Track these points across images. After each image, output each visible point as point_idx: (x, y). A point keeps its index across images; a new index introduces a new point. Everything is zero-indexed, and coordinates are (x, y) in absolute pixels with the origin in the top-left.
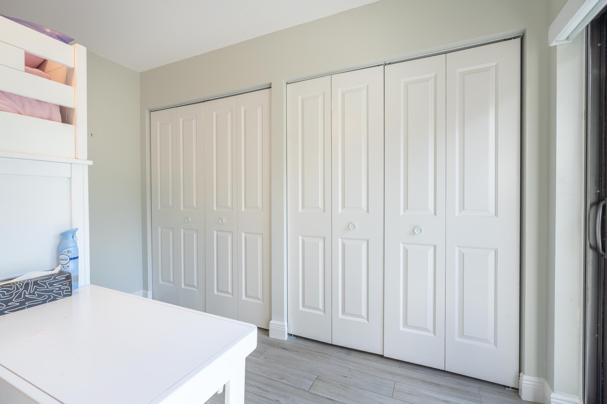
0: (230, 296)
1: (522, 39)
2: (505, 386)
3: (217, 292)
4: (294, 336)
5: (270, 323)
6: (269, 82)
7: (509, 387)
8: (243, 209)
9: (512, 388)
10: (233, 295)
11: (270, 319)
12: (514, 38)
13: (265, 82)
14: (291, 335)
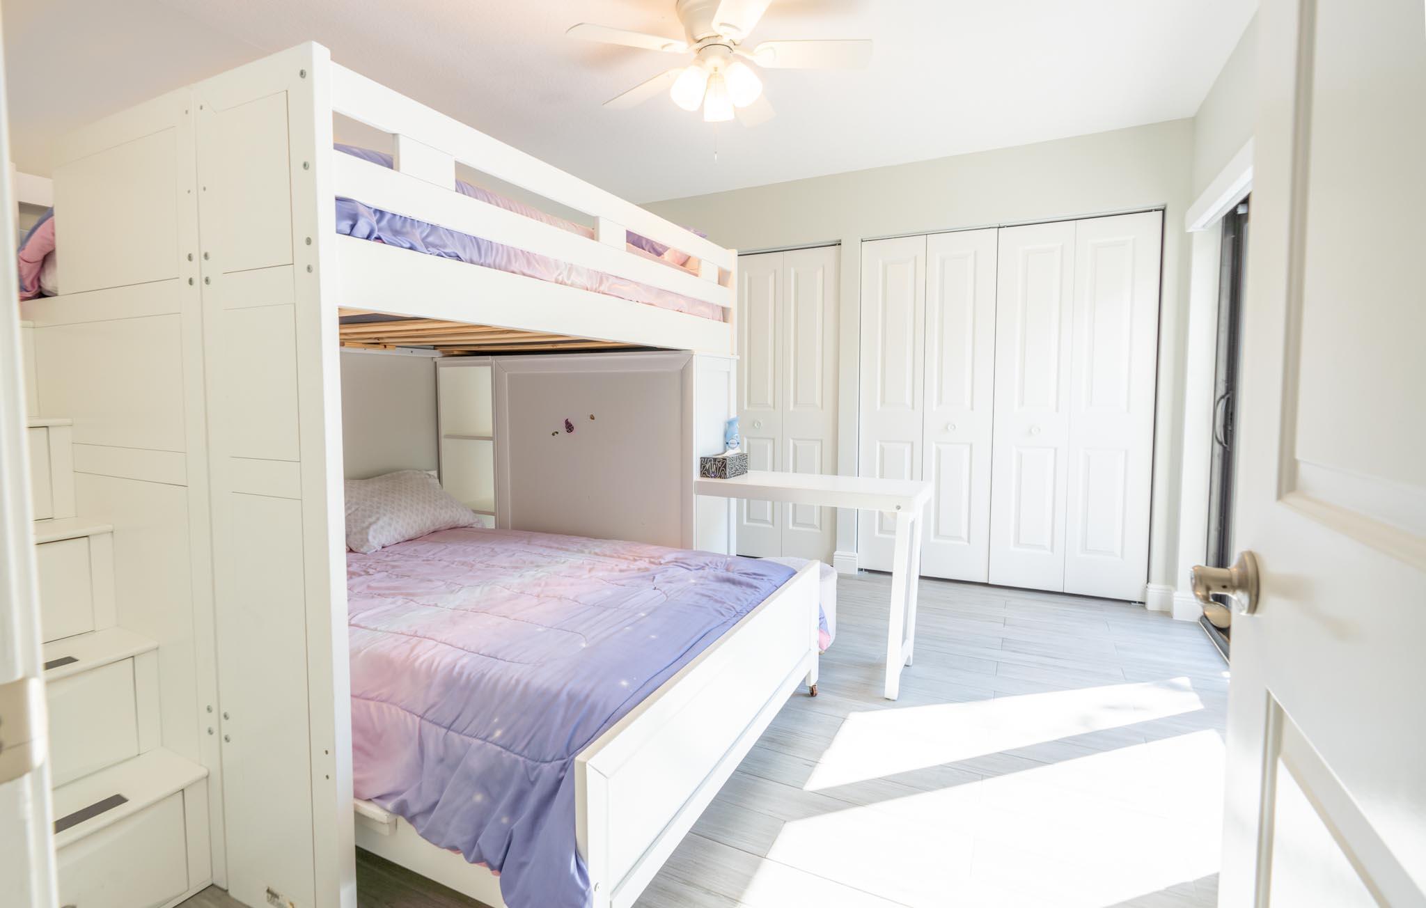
0: (771, 526)
1: (1164, 211)
2: (1130, 602)
3: (747, 522)
4: (866, 570)
5: (835, 554)
6: (839, 238)
7: (1135, 602)
8: (791, 408)
9: (1139, 603)
10: (773, 524)
11: (835, 549)
12: (1156, 210)
13: (833, 238)
14: (862, 570)
